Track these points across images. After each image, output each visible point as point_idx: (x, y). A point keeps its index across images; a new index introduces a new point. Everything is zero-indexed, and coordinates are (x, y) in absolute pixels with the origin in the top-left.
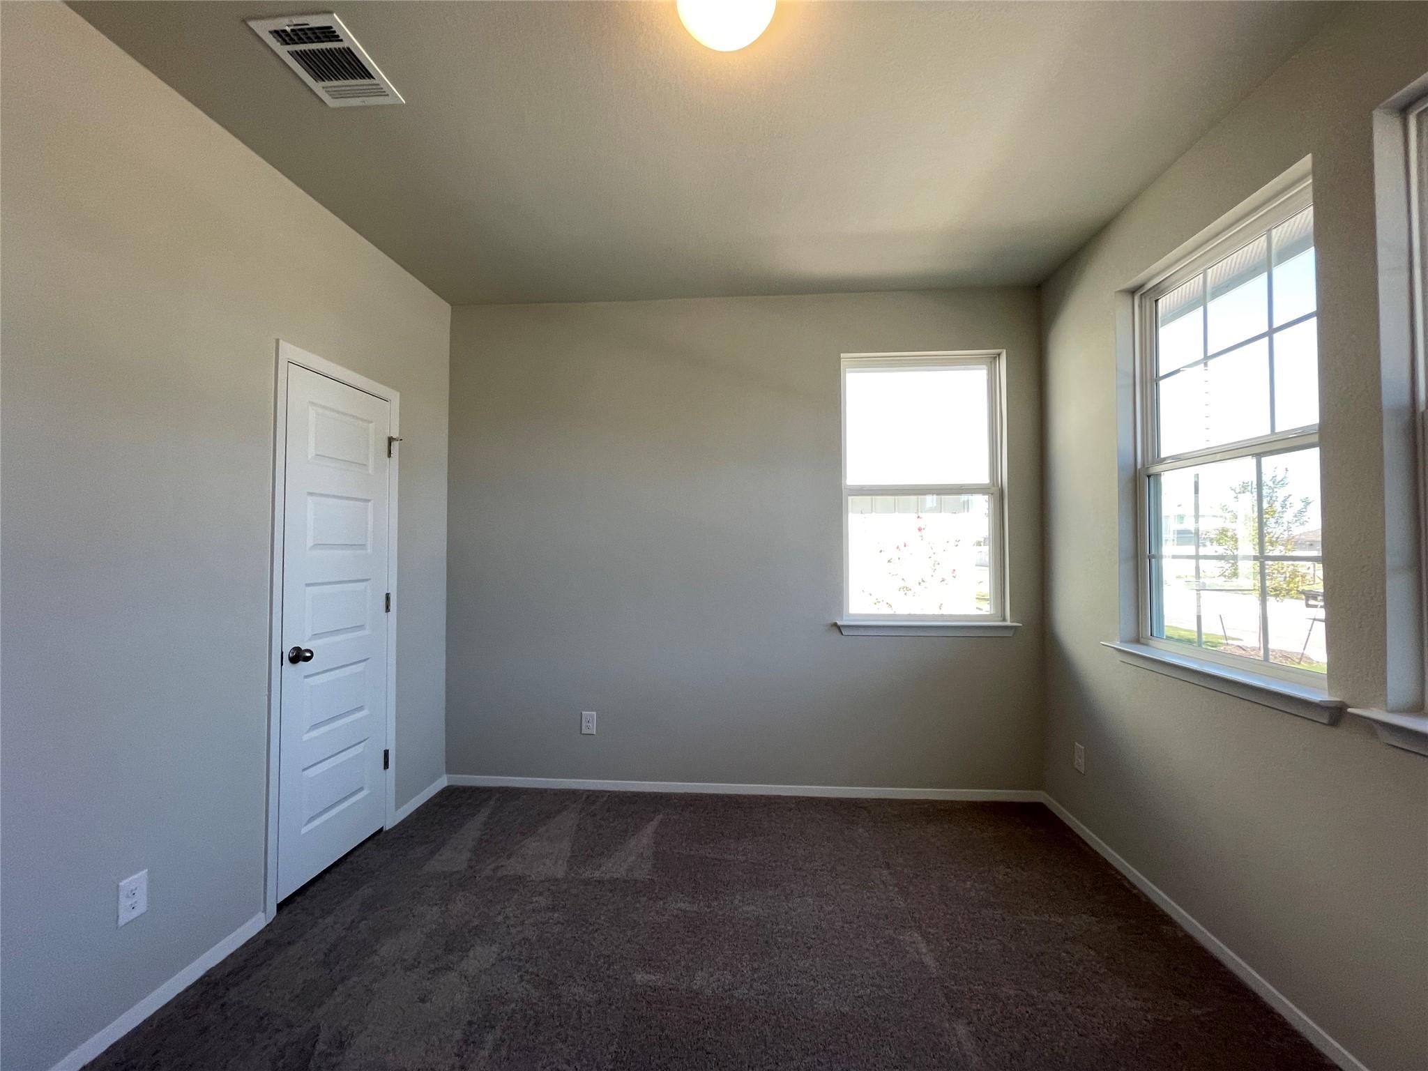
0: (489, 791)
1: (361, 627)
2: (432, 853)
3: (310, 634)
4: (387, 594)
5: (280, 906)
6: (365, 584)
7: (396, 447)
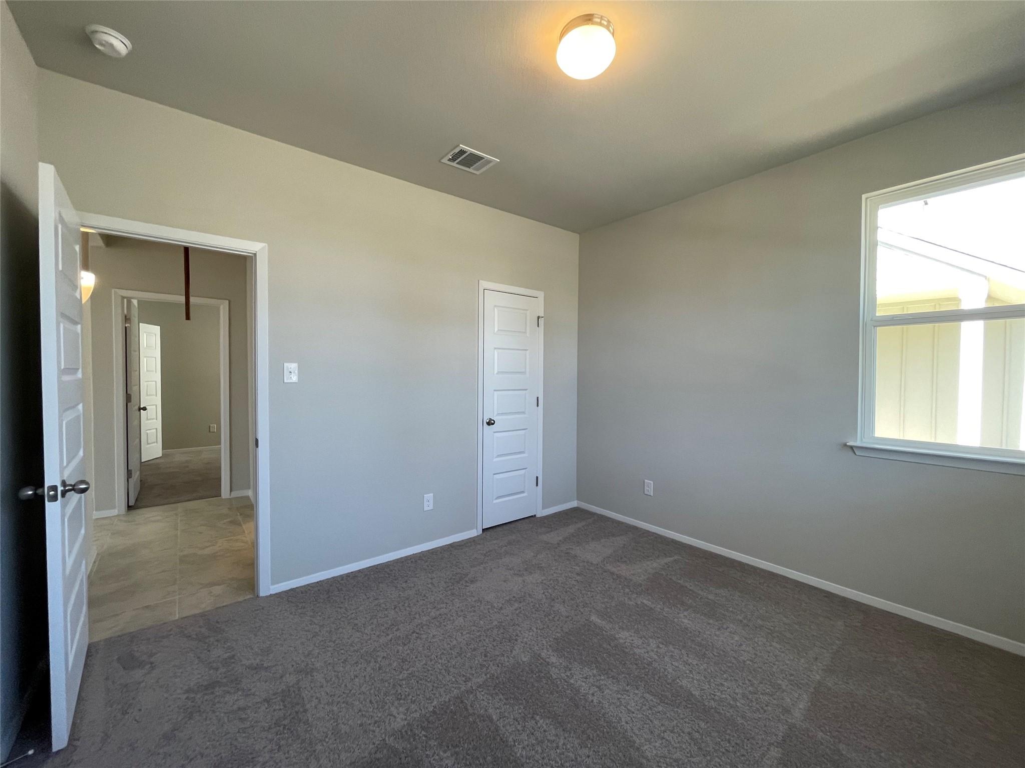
0: (592, 514)
1: (524, 413)
2: (548, 532)
3: (496, 413)
4: (538, 398)
5: (483, 530)
6: (525, 392)
7: (541, 321)
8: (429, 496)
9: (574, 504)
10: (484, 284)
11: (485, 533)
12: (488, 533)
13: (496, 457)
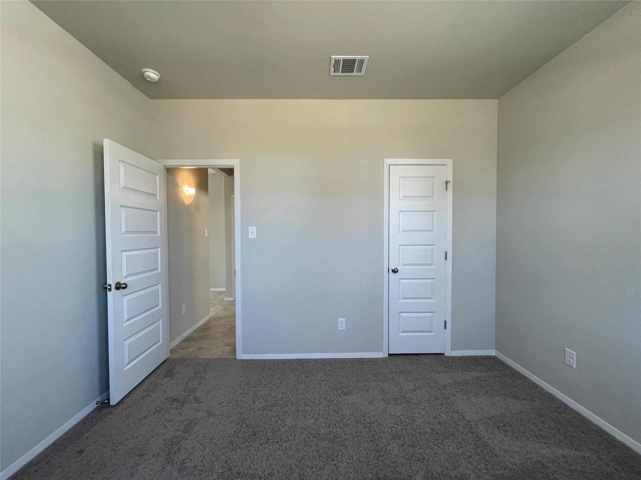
1: (431, 264)
3: (401, 264)
4: (446, 252)
5: (390, 355)
6: (432, 247)
7: (450, 186)
8: (342, 320)
9: (492, 352)
10: (389, 161)
11: (389, 357)
12: (392, 358)
13: (402, 299)
